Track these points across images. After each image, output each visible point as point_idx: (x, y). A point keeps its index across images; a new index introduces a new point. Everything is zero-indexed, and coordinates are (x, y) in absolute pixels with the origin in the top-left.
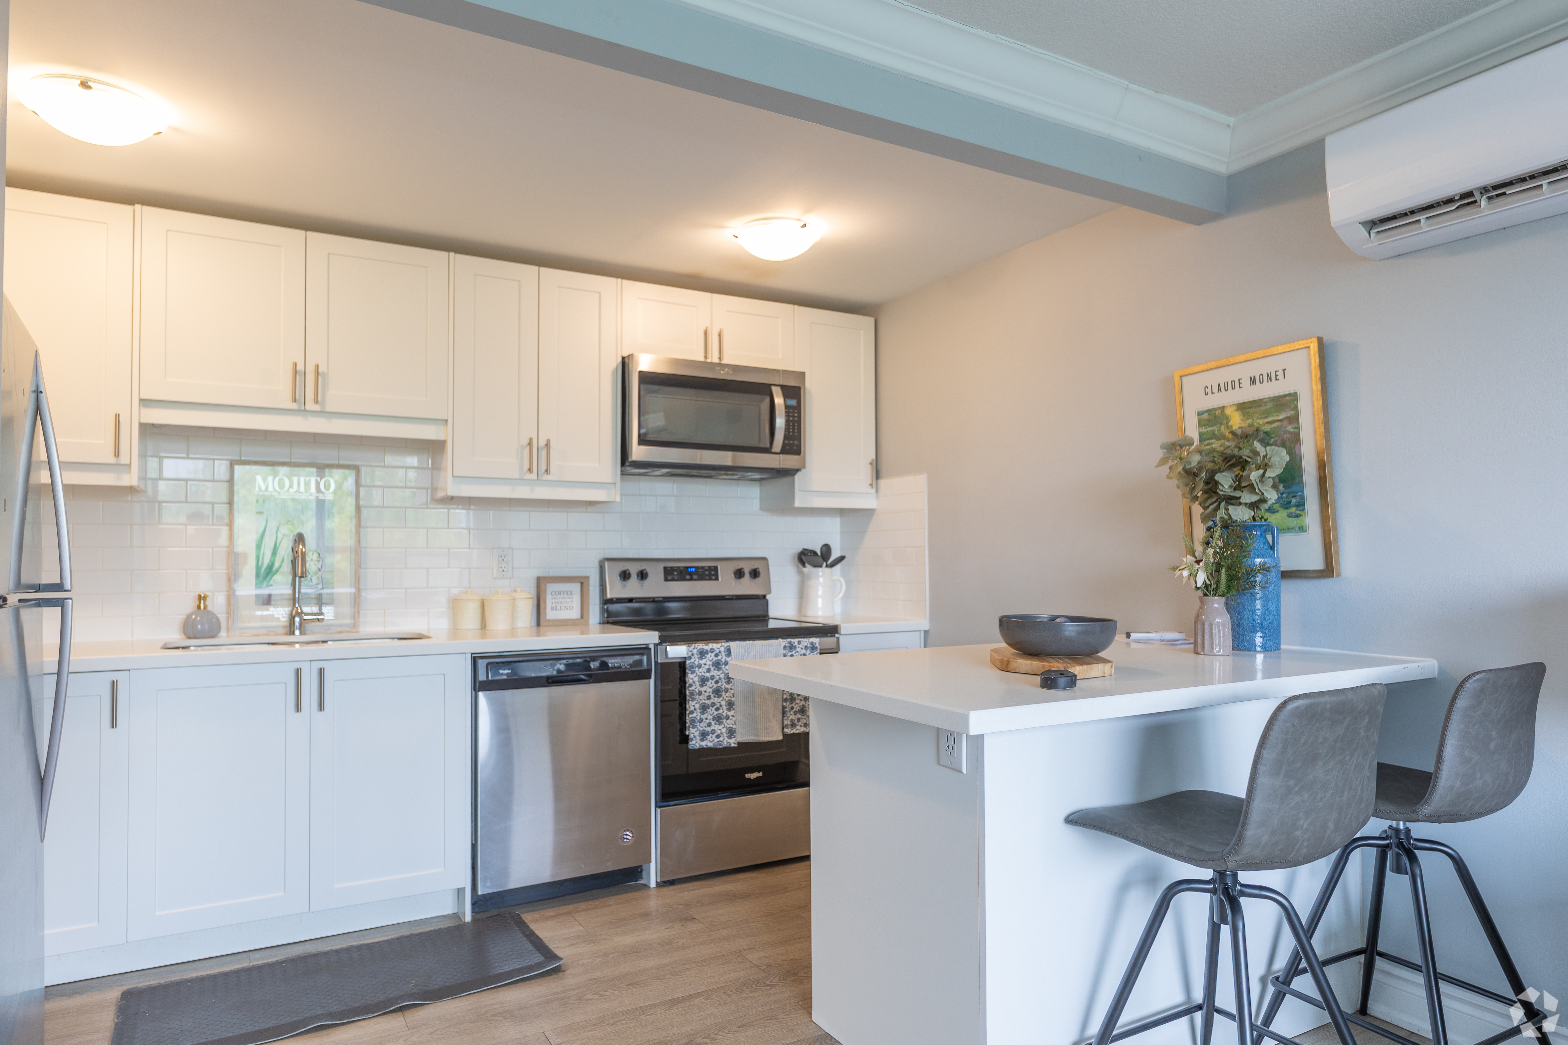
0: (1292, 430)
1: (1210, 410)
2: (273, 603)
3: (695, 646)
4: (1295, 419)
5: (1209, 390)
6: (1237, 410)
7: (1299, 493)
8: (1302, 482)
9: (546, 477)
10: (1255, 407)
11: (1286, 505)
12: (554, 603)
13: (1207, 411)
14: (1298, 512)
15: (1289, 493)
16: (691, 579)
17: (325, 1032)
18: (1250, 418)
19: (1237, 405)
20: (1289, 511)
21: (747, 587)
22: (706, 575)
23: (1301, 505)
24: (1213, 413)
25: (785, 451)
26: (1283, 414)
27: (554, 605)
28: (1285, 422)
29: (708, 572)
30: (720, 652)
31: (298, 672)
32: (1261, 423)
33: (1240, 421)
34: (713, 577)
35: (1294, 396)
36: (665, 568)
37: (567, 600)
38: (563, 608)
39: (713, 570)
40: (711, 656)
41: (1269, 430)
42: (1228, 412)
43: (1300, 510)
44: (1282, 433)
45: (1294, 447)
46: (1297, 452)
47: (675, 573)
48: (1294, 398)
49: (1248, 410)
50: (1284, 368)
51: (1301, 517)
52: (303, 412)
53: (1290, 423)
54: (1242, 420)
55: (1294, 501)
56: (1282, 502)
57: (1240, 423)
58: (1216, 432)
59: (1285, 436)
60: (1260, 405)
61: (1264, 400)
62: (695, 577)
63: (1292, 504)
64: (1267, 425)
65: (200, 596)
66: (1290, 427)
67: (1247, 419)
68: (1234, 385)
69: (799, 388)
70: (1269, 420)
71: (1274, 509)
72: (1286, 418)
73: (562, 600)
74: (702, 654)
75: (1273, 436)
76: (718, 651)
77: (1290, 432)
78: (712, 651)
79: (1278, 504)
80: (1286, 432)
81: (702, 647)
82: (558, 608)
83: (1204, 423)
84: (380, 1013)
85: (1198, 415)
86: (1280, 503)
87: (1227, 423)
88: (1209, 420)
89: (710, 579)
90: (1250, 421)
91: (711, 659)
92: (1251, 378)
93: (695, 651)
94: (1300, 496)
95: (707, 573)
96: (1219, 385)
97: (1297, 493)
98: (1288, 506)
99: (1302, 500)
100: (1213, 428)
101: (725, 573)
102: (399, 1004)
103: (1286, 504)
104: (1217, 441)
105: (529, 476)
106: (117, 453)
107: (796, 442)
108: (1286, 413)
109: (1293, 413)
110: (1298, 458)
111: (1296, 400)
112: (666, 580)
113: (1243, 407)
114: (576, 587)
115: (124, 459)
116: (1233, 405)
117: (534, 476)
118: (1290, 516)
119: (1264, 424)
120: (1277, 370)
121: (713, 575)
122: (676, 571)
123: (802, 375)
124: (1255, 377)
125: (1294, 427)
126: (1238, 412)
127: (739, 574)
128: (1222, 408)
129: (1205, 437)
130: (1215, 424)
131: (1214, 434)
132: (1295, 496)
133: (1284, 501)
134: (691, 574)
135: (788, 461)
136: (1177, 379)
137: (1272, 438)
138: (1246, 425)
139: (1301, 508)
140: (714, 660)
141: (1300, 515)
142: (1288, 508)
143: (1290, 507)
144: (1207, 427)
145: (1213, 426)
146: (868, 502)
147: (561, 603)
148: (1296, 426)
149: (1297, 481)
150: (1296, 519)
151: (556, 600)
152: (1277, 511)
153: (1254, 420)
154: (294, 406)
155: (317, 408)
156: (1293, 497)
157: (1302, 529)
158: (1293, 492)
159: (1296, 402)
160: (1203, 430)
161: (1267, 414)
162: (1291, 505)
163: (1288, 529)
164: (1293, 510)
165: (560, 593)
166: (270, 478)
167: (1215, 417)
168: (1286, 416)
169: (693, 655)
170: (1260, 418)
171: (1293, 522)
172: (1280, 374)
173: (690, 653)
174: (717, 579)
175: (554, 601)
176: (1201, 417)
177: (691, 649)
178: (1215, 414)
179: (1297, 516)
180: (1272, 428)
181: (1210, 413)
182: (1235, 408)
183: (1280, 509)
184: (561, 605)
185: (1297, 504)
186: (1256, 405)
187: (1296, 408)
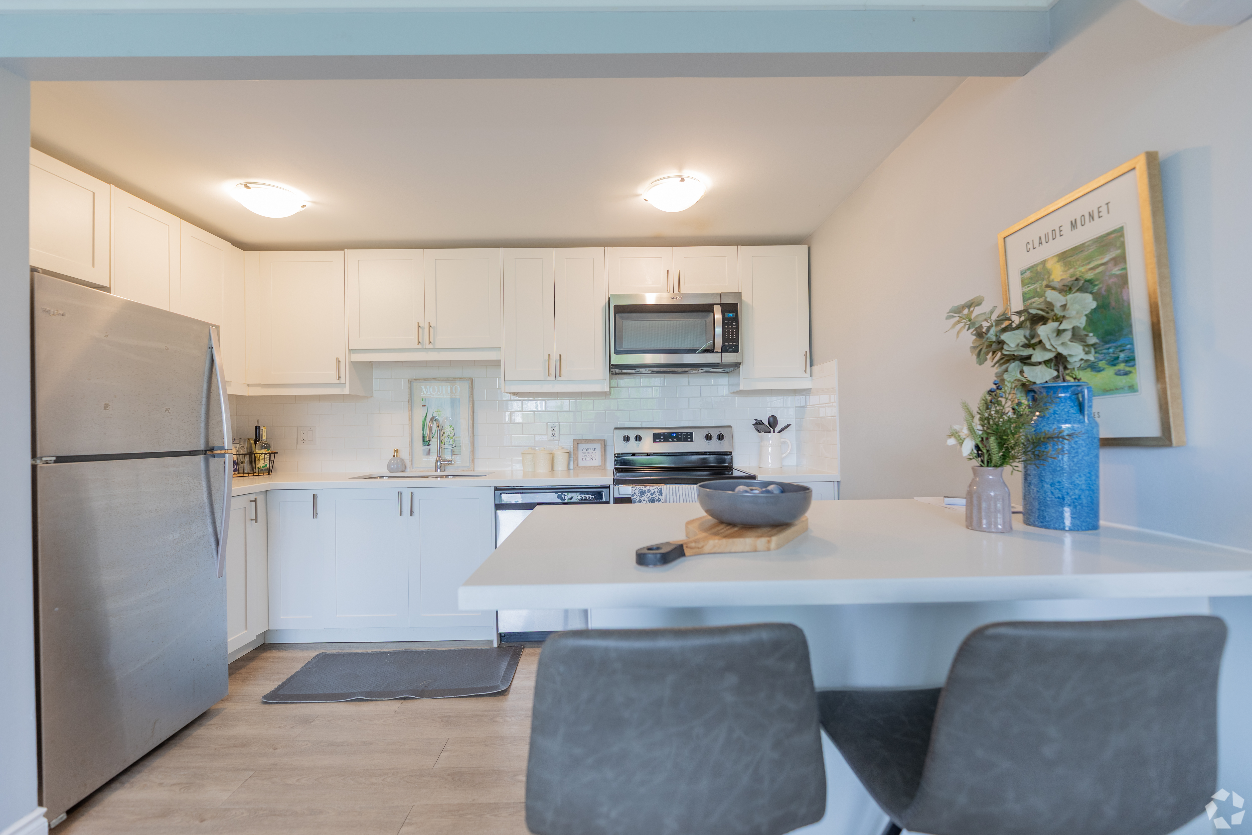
0: (1118, 273)
1: (1032, 267)
2: (431, 454)
3: (637, 487)
4: (1121, 259)
5: (1030, 246)
6: (1058, 261)
7: (1129, 346)
8: (1131, 332)
9: (560, 378)
10: (1077, 253)
11: (1114, 362)
12: (584, 456)
13: (1029, 269)
14: (1128, 369)
15: (1116, 347)
16: (673, 441)
17: (361, 703)
18: (1071, 268)
19: (1058, 255)
20: (1117, 368)
21: (715, 446)
22: (684, 438)
23: (1131, 360)
24: (1035, 269)
25: (724, 350)
26: (1107, 255)
27: (584, 457)
28: (1111, 265)
29: (687, 437)
30: (654, 492)
31: (400, 494)
32: (1083, 270)
33: (1061, 273)
34: (689, 440)
35: (1119, 232)
36: (654, 434)
37: (593, 454)
38: (590, 459)
39: (689, 435)
40: (648, 495)
41: (1092, 277)
42: (1049, 265)
43: (1130, 366)
44: (1107, 278)
45: (1121, 292)
46: (1125, 298)
47: (662, 437)
48: (1119, 234)
49: (1069, 259)
50: (1107, 202)
51: (1131, 375)
52: (424, 349)
53: (1116, 264)
54: (1063, 271)
55: (1122, 356)
56: (1108, 358)
57: (1061, 275)
58: (1038, 290)
59: (1111, 281)
60: (1082, 251)
61: (1087, 244)
62: (676, 439)
63: (1120, 359)
64: (1090, 272)
65: (394, 450)
66: (1116, 269)
67: (1069, 269)
68: (1056, 233)
69: (737, 304)
70: (1091, 265)
71: (1100, 367)
72: (1112, 259)
73: (589, 454)
74: (642, 493)
75: (1097, 283)
76: (653, 491)
77: (1116, 276)
78: (649, 491)
79: (1104, 362)
80: (1112, 276)
81: (641, 488)
82: (587, 459)
83: (1026, 281)
84: (392, 698)
85: (1022, 274)
86: (1106, 359)
87: (1049, 277)
88: (1031, 278)
89: (687, 441)
90: (1072, 271)
91: (648, 497)
92: (1072, 222)
93: (637, 491)
94: (1129, 349)
95: (685, 437)
96: (1040, 238)
97: (1126, 346)
98: (1115, 362)
99: (1131, 354)
100: (1035, 286)
101: (699, 437)
102: (404, 695)
103: (1112, 361)
104: (1039, 298)
105: (549, 378)
106: (339, 377)
107: (735, 344)
108: (1111, 253)
109: (1118, 252)
110: (1126, 304)
111: (1122, 235)
112: (655, 441)
113: (1064, 257)
114: (598, 446)
115: (343, 381)
116: (1054, 256)
117: (553, 378)
118: (1118, 374)
119: (1087, 271)
120: (1099, 206)
121: (689, 438)
122: (662, 435)
123: (740, 294)
124: (1076, 220)
125: (1120, 268)
126: (1060, 263)
127: (709, 437)
128: (1044, 262)
129: (1028, 296)
130: (1037, 281)
131: (1037, 292)
132: (1124, 350)
133: (1111, 357)
134: (673, 437)
135: (729, 358)
136: (1001, 241)
137: (1096, 285)
138: (1068, 275)
139: (1131, 364)
140: (650, 497)
141: (1130, 372)
142: (1115, 365)
143: (1118, 363)
144: (1030, 285)
145: (1035, 283)
146: (805, 384)
147: (588, 456)
148: (1123, 267)
149: (1125, 332)
150: (1125, 377)
151: (585, 454)
152: (1103, 370)
153: (1076, 268)
154: (419, 346)
155: (430, 346)
156: (1121, 351)
157: (1132, 389)
158: (1120, 346)
159: (1122, 239)
160: (1026, 289)
161: (1090, 259)
162: (1119, 361)
163: (1117, 389)
164: (1122, 366)
165: (587, 450)
166: (428, 387)
167: (1037, 273)
168: (1111, 257)
169: (635, 493)
170: (1083, 266)
171: (1122, 381)
172: (1104, 209)
173: (634, 492)
174: (692, 441)
175: (584, 454)
176: (1023, 276)
177: (634, 489)
178: (1037, 270)
179: (1126, 374)
180: (1095, 275)
181: (1032, 269)
182: (1056, 259)
183: (1106, 366)
184: (588, 457)
185: (1127, 359)
186: (1077, 252)
187: (1123, 245)
